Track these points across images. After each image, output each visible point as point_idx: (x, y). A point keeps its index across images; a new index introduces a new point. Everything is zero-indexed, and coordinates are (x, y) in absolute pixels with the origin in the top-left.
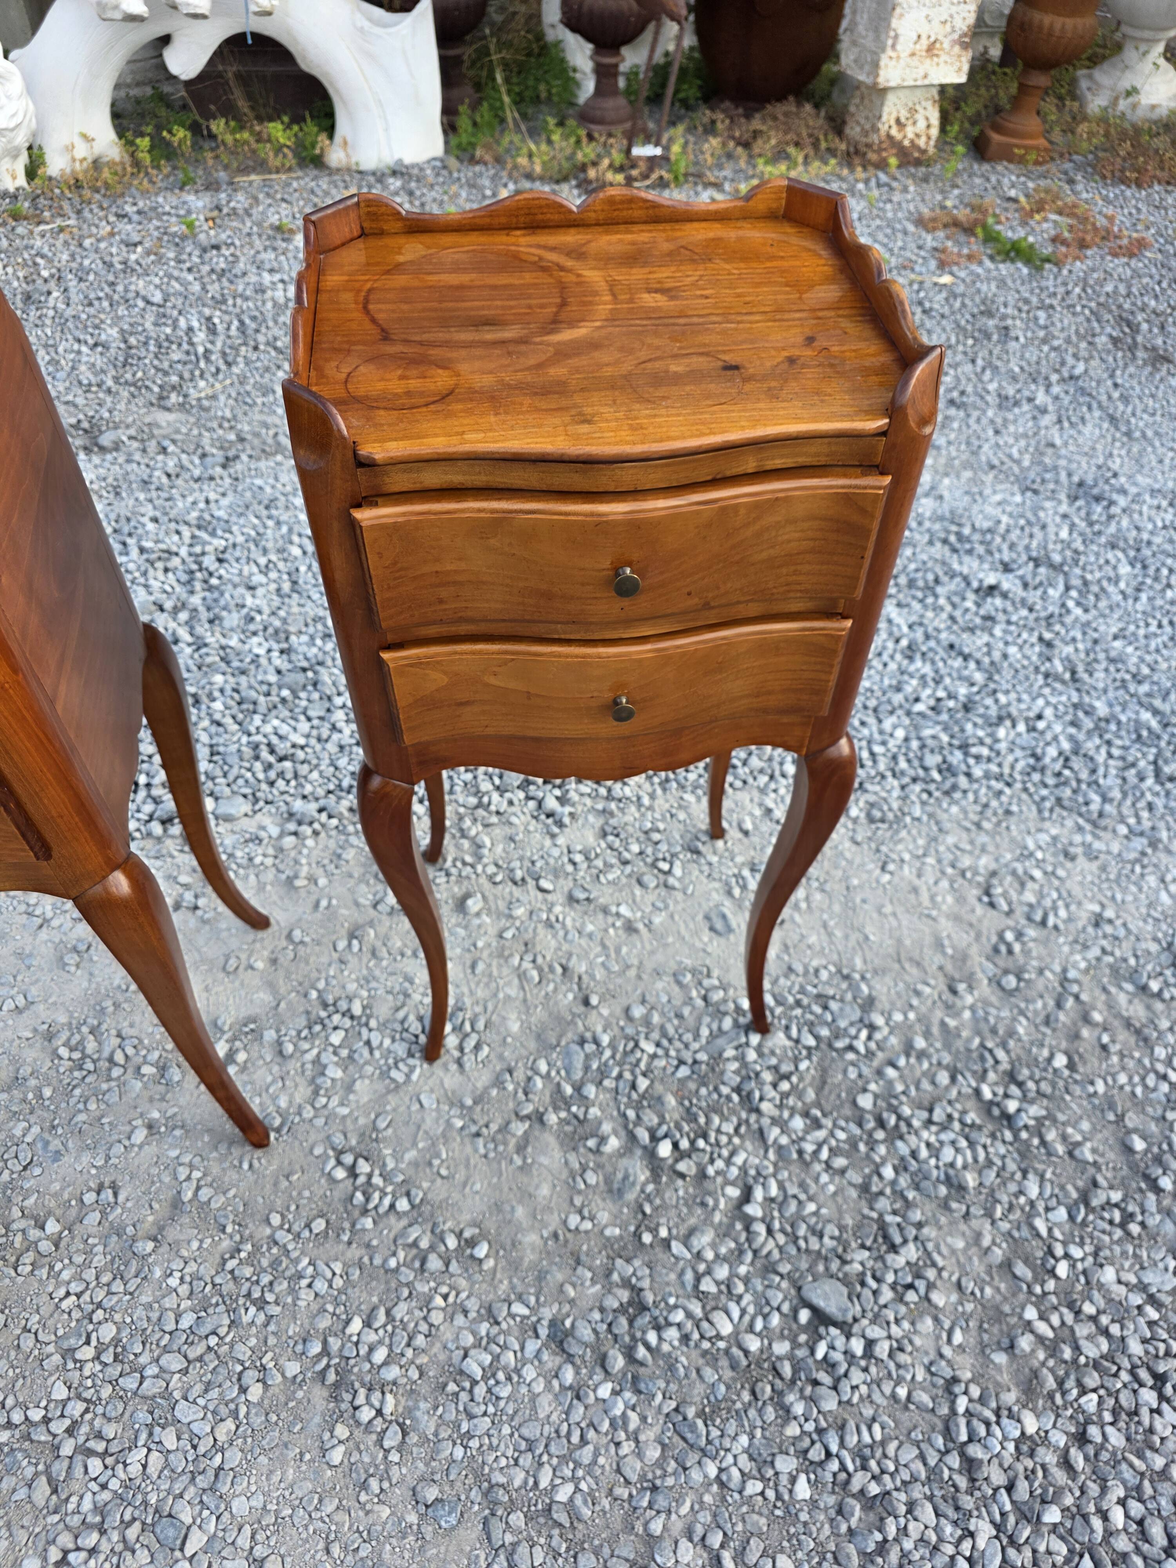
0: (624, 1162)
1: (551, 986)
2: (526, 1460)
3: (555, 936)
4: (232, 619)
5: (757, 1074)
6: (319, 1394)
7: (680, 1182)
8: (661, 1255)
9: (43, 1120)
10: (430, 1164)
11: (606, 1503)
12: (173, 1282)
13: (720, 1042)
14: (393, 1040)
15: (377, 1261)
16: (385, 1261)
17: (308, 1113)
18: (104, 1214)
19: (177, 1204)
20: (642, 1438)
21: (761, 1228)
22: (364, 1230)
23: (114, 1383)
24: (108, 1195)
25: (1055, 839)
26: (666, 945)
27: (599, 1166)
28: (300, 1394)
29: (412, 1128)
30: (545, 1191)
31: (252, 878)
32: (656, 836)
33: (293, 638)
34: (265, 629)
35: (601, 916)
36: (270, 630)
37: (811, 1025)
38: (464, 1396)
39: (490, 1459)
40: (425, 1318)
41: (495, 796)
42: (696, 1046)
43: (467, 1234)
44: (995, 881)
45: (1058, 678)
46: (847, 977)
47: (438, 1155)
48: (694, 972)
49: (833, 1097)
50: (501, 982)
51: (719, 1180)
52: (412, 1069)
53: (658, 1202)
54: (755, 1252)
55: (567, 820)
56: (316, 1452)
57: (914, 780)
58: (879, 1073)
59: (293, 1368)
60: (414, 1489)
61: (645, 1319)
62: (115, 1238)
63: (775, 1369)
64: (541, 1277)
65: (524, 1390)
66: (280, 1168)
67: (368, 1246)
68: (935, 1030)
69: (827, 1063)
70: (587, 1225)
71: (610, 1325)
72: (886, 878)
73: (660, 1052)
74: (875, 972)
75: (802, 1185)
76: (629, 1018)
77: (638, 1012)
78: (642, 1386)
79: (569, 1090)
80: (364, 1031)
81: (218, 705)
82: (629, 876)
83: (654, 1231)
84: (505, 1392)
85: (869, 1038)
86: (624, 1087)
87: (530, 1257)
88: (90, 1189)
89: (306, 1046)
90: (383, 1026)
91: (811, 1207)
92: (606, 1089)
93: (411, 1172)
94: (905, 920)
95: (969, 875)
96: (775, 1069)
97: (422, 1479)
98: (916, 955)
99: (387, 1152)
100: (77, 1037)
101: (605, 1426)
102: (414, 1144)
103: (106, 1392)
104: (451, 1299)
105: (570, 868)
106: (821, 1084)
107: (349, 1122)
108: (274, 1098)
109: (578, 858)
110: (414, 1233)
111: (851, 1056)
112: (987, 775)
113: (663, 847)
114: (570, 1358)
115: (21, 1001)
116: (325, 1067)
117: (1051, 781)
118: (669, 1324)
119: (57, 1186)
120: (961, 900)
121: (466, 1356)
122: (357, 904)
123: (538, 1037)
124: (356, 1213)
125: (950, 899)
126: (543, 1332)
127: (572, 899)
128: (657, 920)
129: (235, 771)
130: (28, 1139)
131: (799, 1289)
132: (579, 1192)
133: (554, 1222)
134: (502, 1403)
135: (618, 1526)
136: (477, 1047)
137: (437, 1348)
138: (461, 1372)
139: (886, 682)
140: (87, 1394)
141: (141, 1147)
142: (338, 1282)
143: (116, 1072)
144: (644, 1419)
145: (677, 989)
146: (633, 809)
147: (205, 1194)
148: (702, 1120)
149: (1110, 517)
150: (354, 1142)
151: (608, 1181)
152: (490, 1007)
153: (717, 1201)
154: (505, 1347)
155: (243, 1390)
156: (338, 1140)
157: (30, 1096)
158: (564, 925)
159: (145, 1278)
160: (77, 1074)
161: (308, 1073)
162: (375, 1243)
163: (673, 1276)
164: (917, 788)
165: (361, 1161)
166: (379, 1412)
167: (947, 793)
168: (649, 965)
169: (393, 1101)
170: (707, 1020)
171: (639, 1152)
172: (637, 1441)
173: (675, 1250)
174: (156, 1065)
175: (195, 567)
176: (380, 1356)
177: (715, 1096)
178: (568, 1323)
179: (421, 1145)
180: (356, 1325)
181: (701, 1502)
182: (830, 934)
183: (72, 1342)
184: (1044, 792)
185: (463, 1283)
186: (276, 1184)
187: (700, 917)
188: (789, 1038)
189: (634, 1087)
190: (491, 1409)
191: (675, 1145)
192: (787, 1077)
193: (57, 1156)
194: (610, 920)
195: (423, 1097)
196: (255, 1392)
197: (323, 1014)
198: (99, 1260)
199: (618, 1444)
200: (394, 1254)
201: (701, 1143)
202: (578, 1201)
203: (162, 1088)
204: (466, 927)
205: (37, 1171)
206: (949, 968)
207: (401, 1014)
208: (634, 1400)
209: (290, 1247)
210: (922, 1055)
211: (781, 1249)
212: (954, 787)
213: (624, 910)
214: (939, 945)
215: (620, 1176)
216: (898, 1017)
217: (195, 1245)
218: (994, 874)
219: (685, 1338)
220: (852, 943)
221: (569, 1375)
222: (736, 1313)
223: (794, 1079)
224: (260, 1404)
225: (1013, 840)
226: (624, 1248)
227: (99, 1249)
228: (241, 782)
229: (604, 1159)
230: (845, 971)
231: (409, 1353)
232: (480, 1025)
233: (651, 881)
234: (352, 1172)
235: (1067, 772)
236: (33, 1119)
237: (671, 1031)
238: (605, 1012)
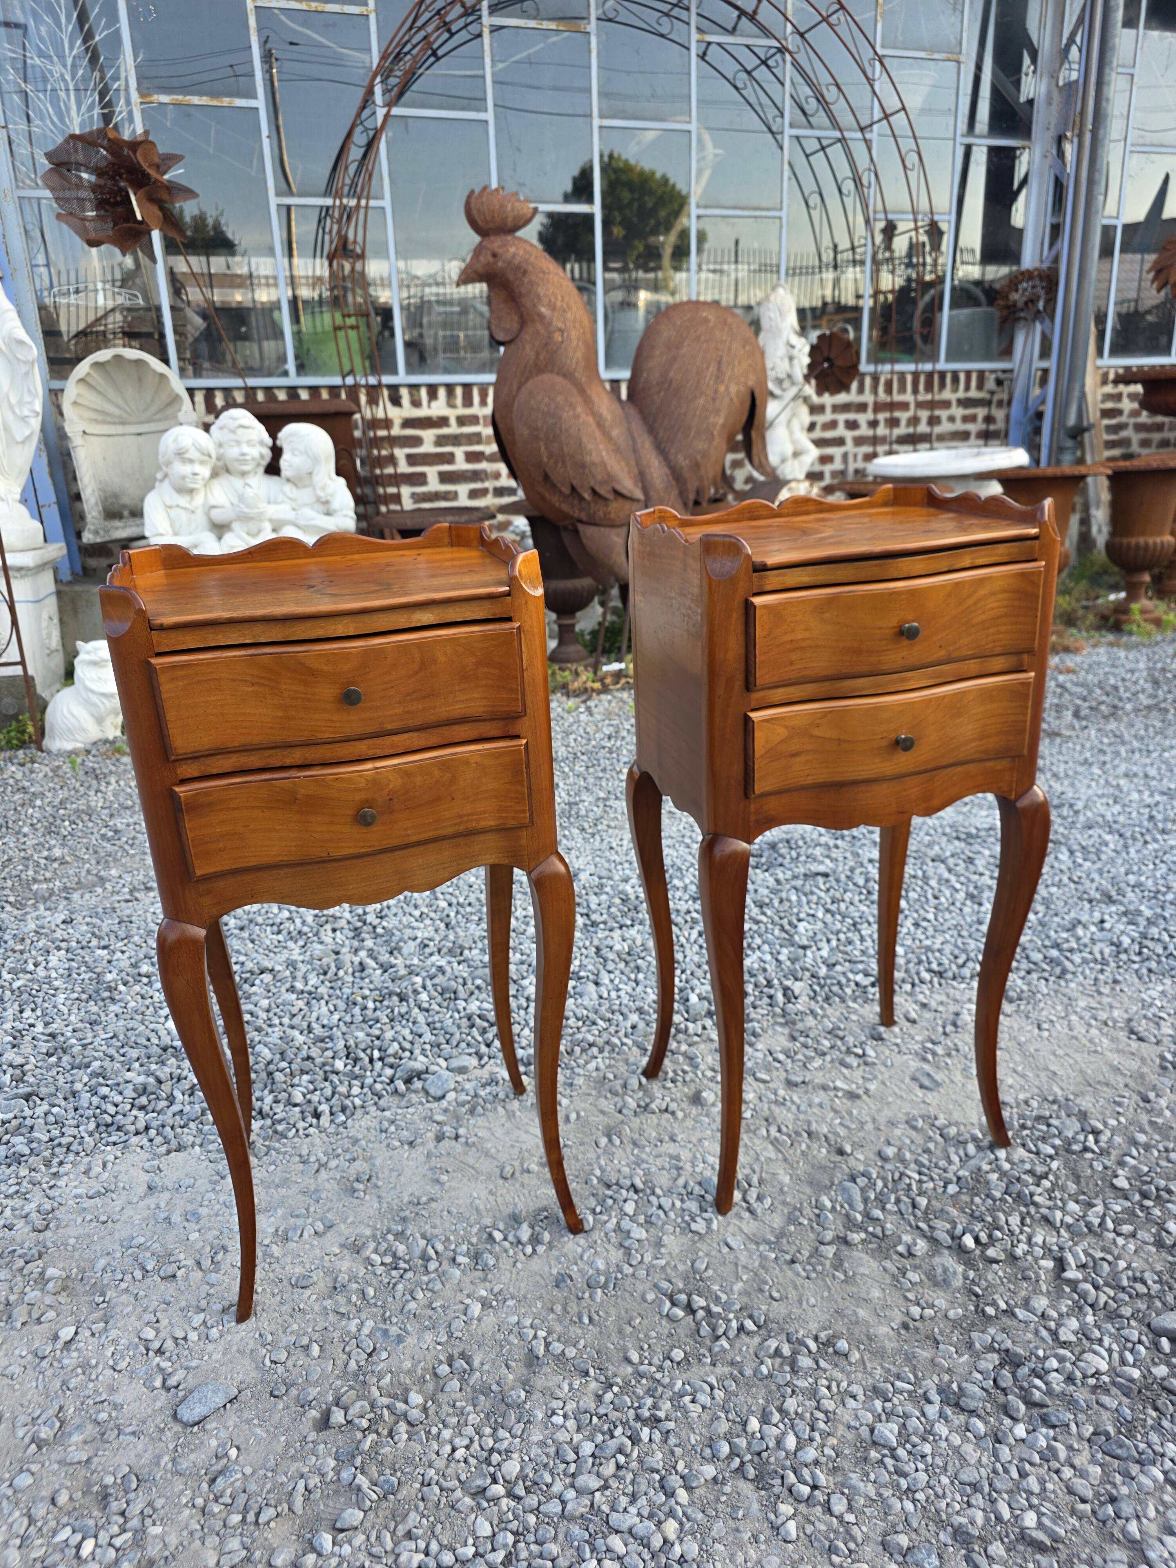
0: (937, 1260)
1: (804, 1146)
2: (978, 1500)
3: (789, 1110)
4: (410, 947)
5: (1018, 1179)
6: (746, 1488)
7: (995, 1266)
8: (1009, 1323)
9: (375, 1315)
10: (761, 1291)
11: (1073, 1521)
12: (558, 1420)
13: (972, 1162)
14: (682, 1201)
15: (748, 1372)
16: (756, 1371)
17: (628, 1270)
18: (462, 1380)
19: (532, 1360)
20: (1077, 1462)
21: (1088, 1287)
22: (724, 1351)
23: (536, 1511)
24: (461, 1364)
25: (1162, 992)
26: (888, 1103)
27: (915, 1268)
28: (727, 1489)
29: (731, 1267)
30: (876, 1293)
31: (500, 1109)
32: (841, 1033)
33: (466, 952)
34: (439, 951)
35: (822, 1092)
36: (445, 950)
37: (1044, 1139)
38: (889, 1461)
39: (943, 1505)
40: (818, 1408)
41: (690, 1025)
42: (953, 1168)
43: (823, 1336)
44: (1134, 1024)
45: (1098, 902)
46: (1054, 1102)
47: (766, 1283)
48: (922, 1117)
49: (1091, 1186)
50: (758, 1150)
51: (1029, 1258)
52: (709, 1221)
53: (984, 1283)
54: (1092, 1306)
55: (759, 1031)
56: (768, 1533)
57: (1029, 972)
58: (1121, 1164)
59: (709, 1471)
60: (883, 1544)
61: (1024, 1371)
62: (482, 1398)
63: (1164, 1388)
64: (909, 1358)
65: (944, 1444)
66: (619, 1317)
67: (732, 1363)
68: (1147, 1128)
69: (1072, 1165)
70: (929, 1312)
71: (995, 1381)
72: (1046, 1034)
73: (925, 1178)
74: (1076, 1095)
75: (1103, 1250)
76: (885, 1159)
77: (890, 1151)
78: (1054, 1419)
79: (859, 1218)
80: (653, 1199)
81: (424, 996)
82: (832, 1061)
83: (994, 1304)
84: (927, 1448)
85: (1097, 1142)
86: (906, 1207)
87: (890, 1345)
88: (441, 1362)
89: (605, 1218)
90: (669, 1192)
91: (1122, 1264)
92: (890, 1213)
93: (746, 1300)
94: (1078, 1057)
95: (1110, 1023)
96: (1031, 1172)
97: (885, 1534)
98: (1101, 1078)
99: (716, 1288)
100: (384, 1245)
101: (1036, 1458)
102: (738, 1278)
103: (532, 1519)
104: (834, 1389)
105: (777, 1065)
106: (1077, 1179)
107: (669, 1271)
108: (591, 1264)
109: (781, 1057)
110: (773, 1344)
111: (1089, 1155)
112: (1085, 961)
113: (850, 1040)
114: (972, 1412)
115: (320, 1227)
116: (629, 1232)
117: (1137, 959)
118: (1047, 1372)
119: (408, 1365)
120: (1113, 1040)
121: (872, 1431)
122: (603, 1112)
123: (811, 1184)
124: (708, 1343)
125: (1104, 1040)
126: (935, 1398)
127: (790, 1084)
128: (872, 1087)
129: (457, 1036)
130: (366, 1331)
131: (1149, 1325)
132: (909, 1290)
133: (898, 1318)
134: (929, 1459)
135: (1094, 1538)
136: (760, 1198)
137: (841, 1430)
138: (875, 1443)
139: (969, 919)
140: (514, 1525)
141: (479, 1319)
142: (719, 1394)
143: (432, 1266)
144: (1070, 1448)
145: (914, 1134)
146: (811, 1018)
147: (557, 1347)
148: (989, 1219)
149: (1077, 812)
150: (681, 1286)
151: (931, 1276)
152: (757, 1168)
153: (1036, 1273)
154: (906, 1416)
155: (670, 1494)
156: (665, 1285)
157: (354, 1298)
158: (793, 1102)
159: (529, 1422)
160: (394, 1273)
161: (613, 1240)
162: (738, 1359)
163: (1030, 1336)
164: (1035, 976)
165: (695, 1297)
166: (815, 1487)
167: (1059, 977)
168: (882, 1120)
169: (703, 1246)
170: (952, 1150)
171: (946, 1252)
172: (1073, 1466)
173: (1021, 1317)
174: (467, 1254)
175: (359, 924)
176: (791, 1442)
177: (990, 1202)
178: (955, 1386)
179: (745, 1277)
180: (754, 1424)
181: (1163, 1503)
182: (1023, 1076)
183: (479, 1482)
184: (1136, 966)
185: (840, 1376)
186: (620, 1332)
187: (907, 1080)
188: (1030, 1152)
189: (914, 1206)
190: (921, 1466)
191: (977, 1240)
192: (1045, 1176)
193: (400, 1339)
194: (832, 1094)
195: (729, 1240)
196: (682, 1495)
197: (609, 1193)
198: (473, 1419)
199: (1057, 1472)
200: (762, 1363)
201: (998, 1234)
202: (911, 1296)
203: (479, 1274)
204: (707, 1115)
205: (384, 1355)
206: (1132, 1084)
207: (681, 1182)
208: (1051, 1433)
209: (658, 1376)
210: (1147, 1147)
211: (1113, 1299)
212: (1064, 971)
213: (839, 1084)
214: (1117, 1070)
215: (939, 1271)
216: (1113, 1122)
217: (566, 1388)
218: (1130, 1020)
219: (1070, 1379)
220: (1044, 1079)
221: (979, 1426)
222: (1105, 1354)
223: (1051, 1177)
224: (692, 1503)
225: (1130, 998)
226: (973, 1324)
227: (470, 1408)
228: (463, 1045)
229: (918, 1261)
230: (1050, 1098)
231: (816, 1435)
232: (755, 1180)
233: (853, 1061)
234: (690, 1309)
235: (1145, 950)
236: (363, 1316)
237: (926, 1163)
238: (861, 1157)
